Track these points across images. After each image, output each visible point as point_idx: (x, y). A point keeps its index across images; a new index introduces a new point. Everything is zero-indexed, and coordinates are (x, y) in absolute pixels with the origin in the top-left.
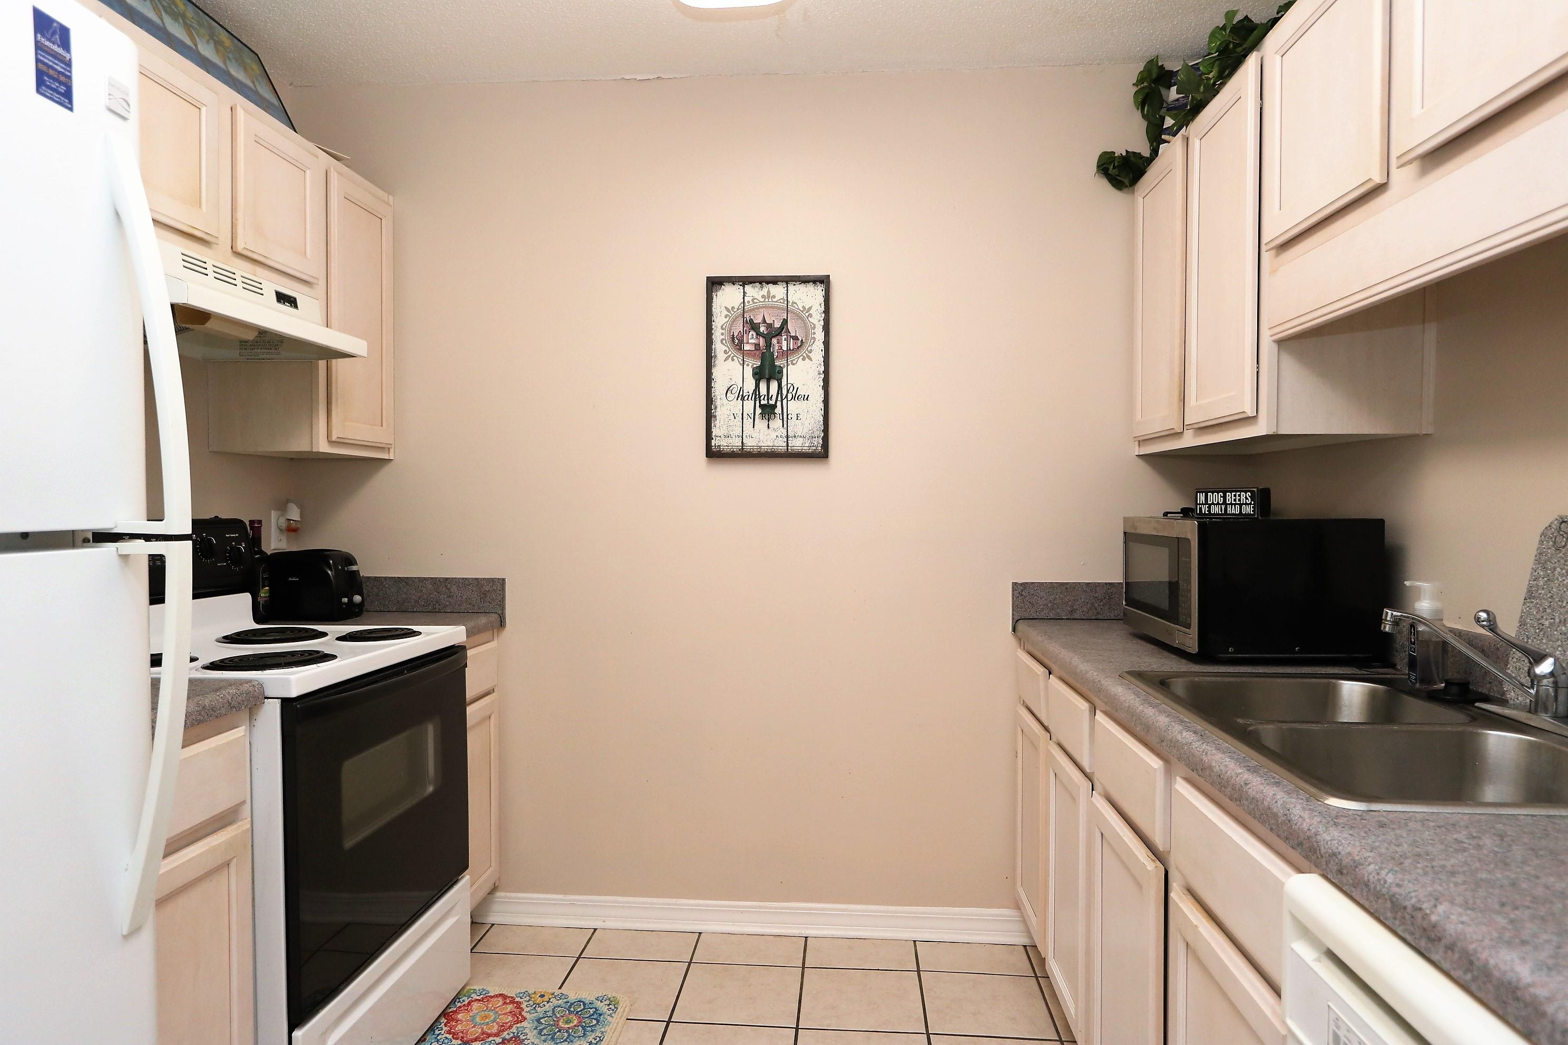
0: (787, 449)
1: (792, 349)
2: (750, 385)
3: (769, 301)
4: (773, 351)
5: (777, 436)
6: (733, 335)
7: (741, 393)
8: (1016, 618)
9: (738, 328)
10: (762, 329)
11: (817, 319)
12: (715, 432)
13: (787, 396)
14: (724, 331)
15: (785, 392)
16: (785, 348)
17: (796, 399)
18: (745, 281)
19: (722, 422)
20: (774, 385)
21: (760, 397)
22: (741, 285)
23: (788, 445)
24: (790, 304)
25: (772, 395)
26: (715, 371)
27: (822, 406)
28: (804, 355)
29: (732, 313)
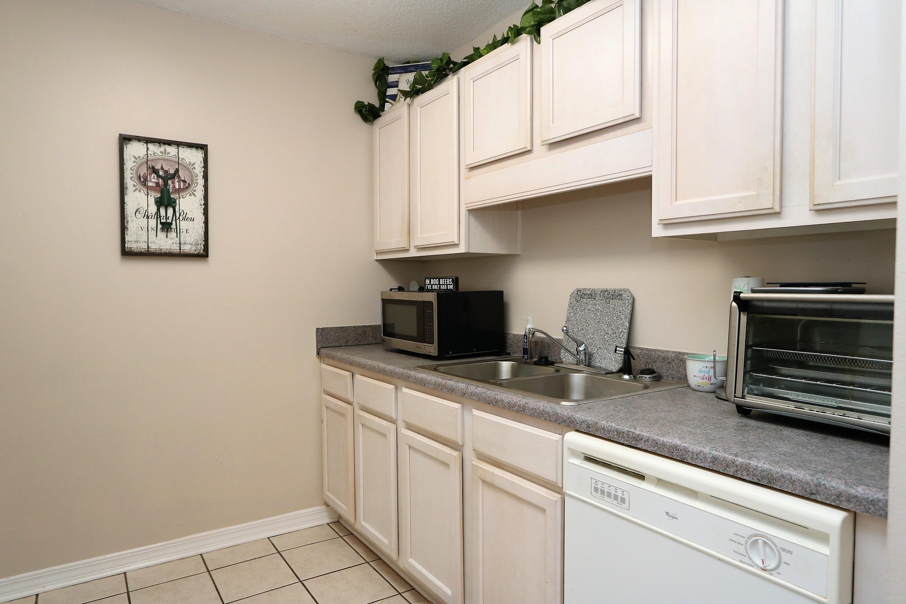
0: (180, 251)
1: (182, 188)
2: (153, 209)
3: (165, 156)
4: (169, 189)
5: (173, 243)
6: (140, 175)
7: (147, 214)
8: (319, 347)
9: (143, 171)
10: (161, 173)
11: (199, 170)
12: (127, 238)
13: (179, 218)
14: (133, 172)
15: (178, 215)
16: (177, 187)
17: (186, 220)
18: (148, 141)
19: (133, 232)
20: (170, 211)
21: (160, 217)
22: (145, 143)
23: (180, 249)
24: (181, 159)
25: (169, 217)
26: (127, 199)
27: (203, 225)
28: (191, 192)
29: (139, 160)
